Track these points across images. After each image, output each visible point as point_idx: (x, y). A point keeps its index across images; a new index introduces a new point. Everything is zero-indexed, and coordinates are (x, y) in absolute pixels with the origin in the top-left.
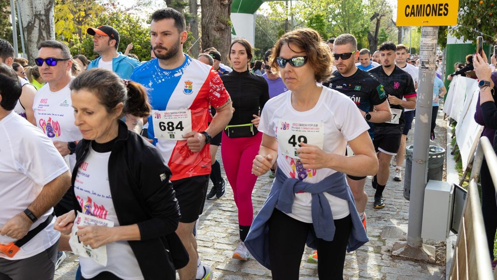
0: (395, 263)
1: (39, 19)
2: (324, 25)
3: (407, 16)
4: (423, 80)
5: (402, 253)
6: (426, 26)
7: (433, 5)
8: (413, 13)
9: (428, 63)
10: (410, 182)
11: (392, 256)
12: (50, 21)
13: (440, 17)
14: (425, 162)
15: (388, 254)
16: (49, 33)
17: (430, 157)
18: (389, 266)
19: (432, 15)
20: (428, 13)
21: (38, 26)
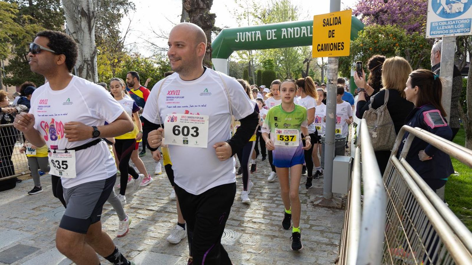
0: (315, 209)
1: (87, 63)
2: (273, 66)
3: (319, 51)
4: (330, 91)
5: (320, 203)
6: (331, 57)
7: (335, 44)
8: (322, 49)
9: (332, 80)
10: (324, 157)
11: (313, 205)
12: (94, 64)
13: (339, 51)
14: (333, 143)
15: (311, 204)
16: (93, 72)
17: (336, 141)
18: (312, 211)
19: (334, 50)
20: (332, 48)
21: (86, 68)
